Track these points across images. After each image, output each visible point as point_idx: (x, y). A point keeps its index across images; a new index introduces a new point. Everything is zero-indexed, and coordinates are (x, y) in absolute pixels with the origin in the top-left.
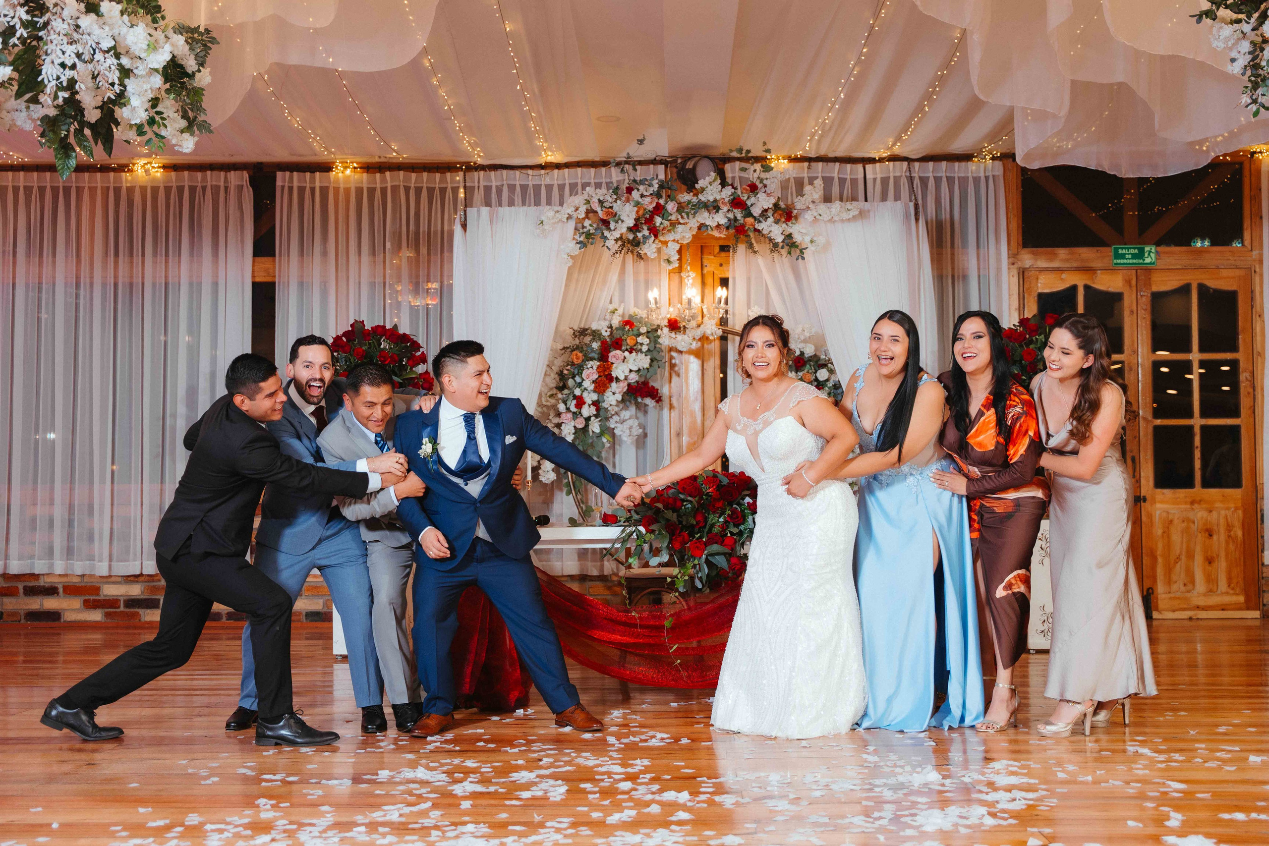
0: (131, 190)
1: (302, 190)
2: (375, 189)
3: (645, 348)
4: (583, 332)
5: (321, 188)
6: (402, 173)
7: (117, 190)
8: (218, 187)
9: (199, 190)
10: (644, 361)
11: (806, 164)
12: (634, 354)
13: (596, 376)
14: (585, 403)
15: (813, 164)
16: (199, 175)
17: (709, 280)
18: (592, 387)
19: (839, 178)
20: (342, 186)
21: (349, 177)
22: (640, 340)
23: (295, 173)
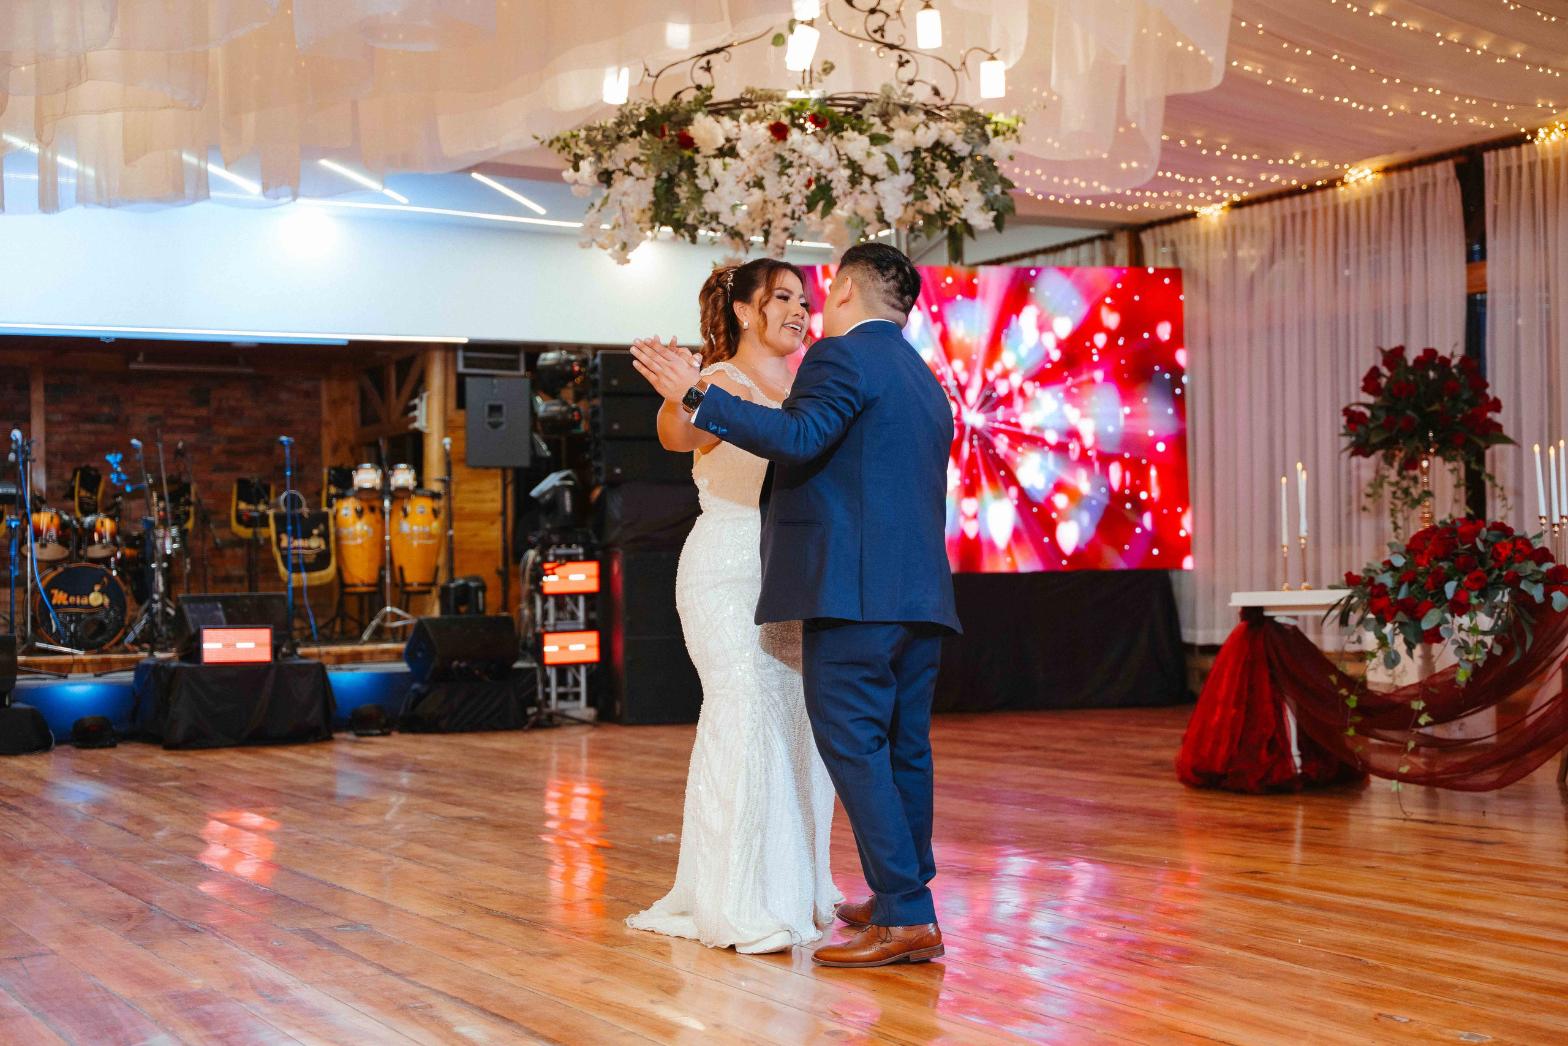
0: (1347, 206)
1: (1508, 170)
5: (1530, 162)
7: (1336, 208)
8: (1426, 185)
9: (1408, 193)
16: (1406, 174)
20: (1550, 158)
21: (1557, 143)
23: (1501, 152)
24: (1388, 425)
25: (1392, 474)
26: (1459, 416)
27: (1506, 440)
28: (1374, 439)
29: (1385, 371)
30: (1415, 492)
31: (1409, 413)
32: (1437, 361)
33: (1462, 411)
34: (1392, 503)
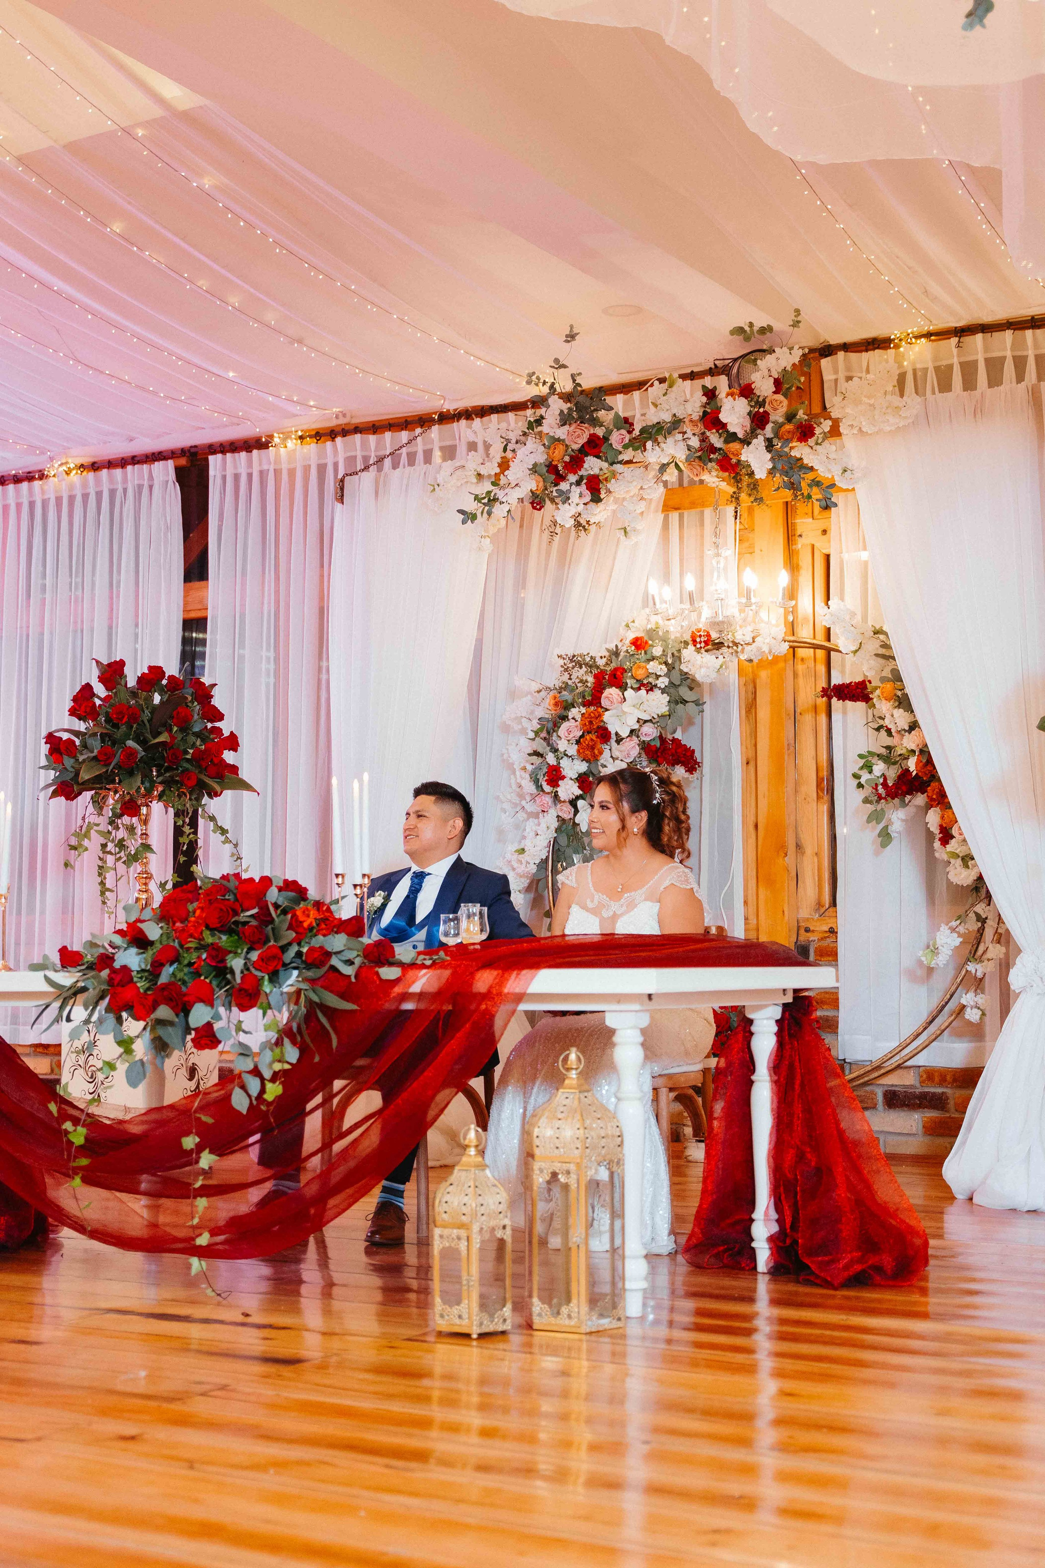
0: (45, 503)
1: (237, 477)
2: (325, 465)
3: (663, 682)
4: (577, 661)
5: (261, 472)
6: (358, 437)
8: (140, 487)
9: (119, 493)
10: (658, 703)
11: (954, 340)
12: (643, 692)
13: (581, 733)
14: (563, 778)
15: (968, 340)
16: (118, 472)
17: (805, 560)
18: (573, 750)
19: (1014, 357)
21: (294, 451)
22: (654, 667)
23: (228, 455)
24: (103, 758)
25: (103, 822)
26: (191, 751)
27: (245, 786)
28: (85, 776)
29: (100, 690)
30: (133, 845)
31: (130, 743)
32: (164, 682)
33: (193, 746)
34: (100, 859)
